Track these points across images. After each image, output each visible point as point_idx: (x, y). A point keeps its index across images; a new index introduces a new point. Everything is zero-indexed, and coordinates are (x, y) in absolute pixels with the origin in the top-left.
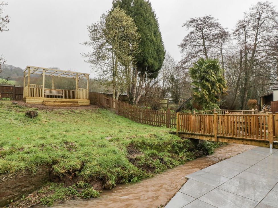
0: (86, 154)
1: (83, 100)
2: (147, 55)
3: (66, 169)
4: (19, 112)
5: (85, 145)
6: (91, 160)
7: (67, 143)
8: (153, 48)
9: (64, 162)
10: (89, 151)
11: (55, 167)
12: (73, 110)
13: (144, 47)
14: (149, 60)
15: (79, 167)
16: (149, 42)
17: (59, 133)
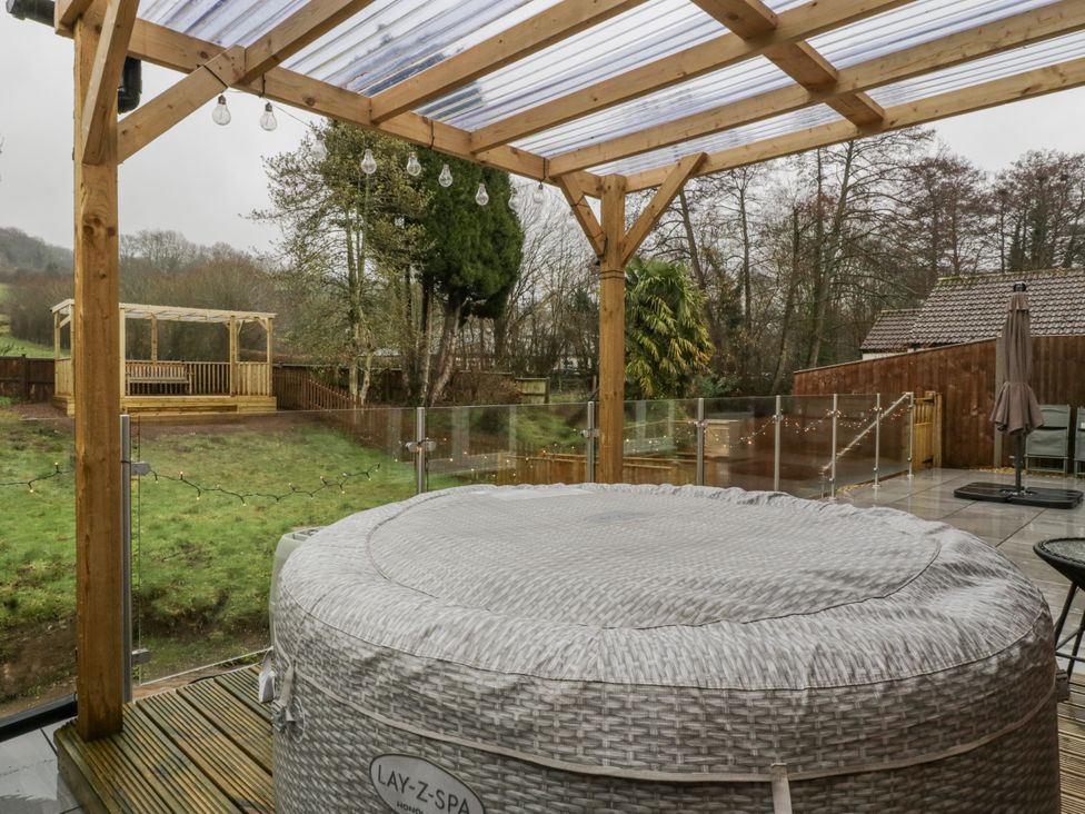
0: (232, 573)
1: (254, 398)
2: (457, 253)
3: (182, 606)
4: (48, 451)
5: (233, 552)
6: (243, 586)
7: (188, 547)
8: (480, 229)
9: (178, 591)
10: (240, 565)
11: (158, 603)
12: (220, 436)
13: (448, 227)
14: (468, 269)
15: (214, 601)
16: (466, 213)
17: (170, 516)
